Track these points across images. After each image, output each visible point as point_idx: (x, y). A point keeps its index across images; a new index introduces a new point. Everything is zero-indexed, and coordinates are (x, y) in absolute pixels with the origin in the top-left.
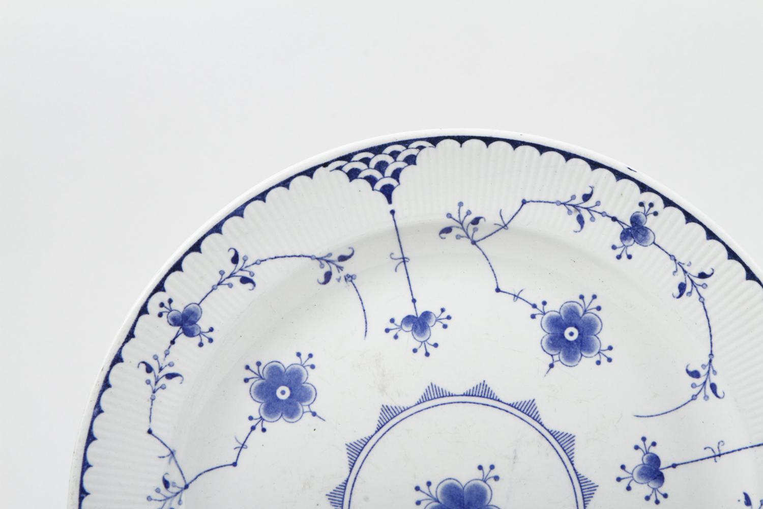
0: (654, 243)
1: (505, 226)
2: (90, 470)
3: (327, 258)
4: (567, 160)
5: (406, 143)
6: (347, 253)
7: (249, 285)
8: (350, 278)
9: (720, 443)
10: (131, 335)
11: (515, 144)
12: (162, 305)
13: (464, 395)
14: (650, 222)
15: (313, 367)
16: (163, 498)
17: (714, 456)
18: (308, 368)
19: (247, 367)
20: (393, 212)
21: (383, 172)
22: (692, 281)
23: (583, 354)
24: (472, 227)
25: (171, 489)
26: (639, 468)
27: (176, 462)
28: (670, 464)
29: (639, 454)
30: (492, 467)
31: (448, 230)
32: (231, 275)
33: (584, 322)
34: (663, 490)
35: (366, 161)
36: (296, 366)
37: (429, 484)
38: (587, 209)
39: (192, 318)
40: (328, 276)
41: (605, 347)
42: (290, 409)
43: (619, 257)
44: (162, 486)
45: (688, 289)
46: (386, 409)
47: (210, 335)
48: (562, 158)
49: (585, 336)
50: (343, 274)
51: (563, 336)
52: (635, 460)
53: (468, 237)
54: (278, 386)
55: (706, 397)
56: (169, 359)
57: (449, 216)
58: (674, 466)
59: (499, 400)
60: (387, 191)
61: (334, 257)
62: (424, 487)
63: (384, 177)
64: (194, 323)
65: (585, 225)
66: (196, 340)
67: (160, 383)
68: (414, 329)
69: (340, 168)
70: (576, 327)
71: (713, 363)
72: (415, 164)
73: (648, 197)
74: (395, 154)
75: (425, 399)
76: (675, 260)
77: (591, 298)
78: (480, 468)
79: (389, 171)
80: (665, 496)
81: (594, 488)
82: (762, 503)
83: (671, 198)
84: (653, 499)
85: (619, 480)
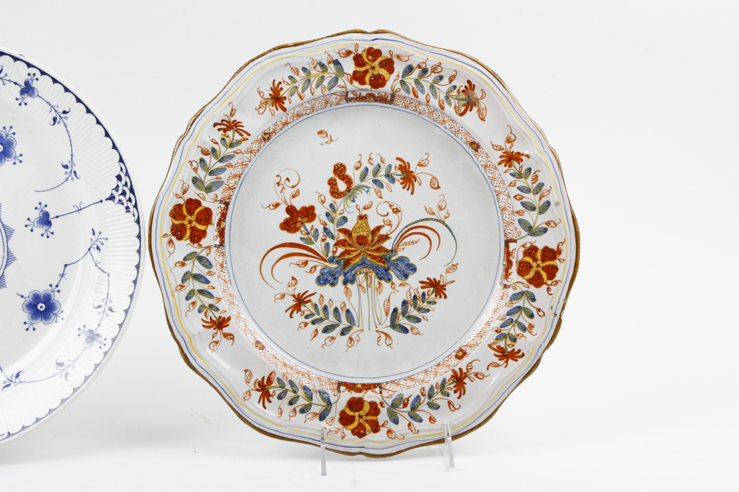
0: (38, 96)
9: (81, 203)
14: (35, 84)
17: (78, 211)
22: (60, 116)
23: (6, 159)
26: (38, 219)
28: (55, 216)
29: (38, 211)
33: (6, 142)
34: (51, 230)
38: (1, 78)
41: (18, 154)
43: (20, 104)
45: (58, 120)
49: (7, 149)
52: (36, 215)
55: (72, 179)
58: (57, 217)
70: (2, 145)
71: (73, 160)
73: (32, 70)
76: (50, 105)
77: (9, 128)
80: (52, 233)
81: (12, 231)
82: (100, 233)
83: (44, 70)
84: (45, 235)
85: (26, 226)
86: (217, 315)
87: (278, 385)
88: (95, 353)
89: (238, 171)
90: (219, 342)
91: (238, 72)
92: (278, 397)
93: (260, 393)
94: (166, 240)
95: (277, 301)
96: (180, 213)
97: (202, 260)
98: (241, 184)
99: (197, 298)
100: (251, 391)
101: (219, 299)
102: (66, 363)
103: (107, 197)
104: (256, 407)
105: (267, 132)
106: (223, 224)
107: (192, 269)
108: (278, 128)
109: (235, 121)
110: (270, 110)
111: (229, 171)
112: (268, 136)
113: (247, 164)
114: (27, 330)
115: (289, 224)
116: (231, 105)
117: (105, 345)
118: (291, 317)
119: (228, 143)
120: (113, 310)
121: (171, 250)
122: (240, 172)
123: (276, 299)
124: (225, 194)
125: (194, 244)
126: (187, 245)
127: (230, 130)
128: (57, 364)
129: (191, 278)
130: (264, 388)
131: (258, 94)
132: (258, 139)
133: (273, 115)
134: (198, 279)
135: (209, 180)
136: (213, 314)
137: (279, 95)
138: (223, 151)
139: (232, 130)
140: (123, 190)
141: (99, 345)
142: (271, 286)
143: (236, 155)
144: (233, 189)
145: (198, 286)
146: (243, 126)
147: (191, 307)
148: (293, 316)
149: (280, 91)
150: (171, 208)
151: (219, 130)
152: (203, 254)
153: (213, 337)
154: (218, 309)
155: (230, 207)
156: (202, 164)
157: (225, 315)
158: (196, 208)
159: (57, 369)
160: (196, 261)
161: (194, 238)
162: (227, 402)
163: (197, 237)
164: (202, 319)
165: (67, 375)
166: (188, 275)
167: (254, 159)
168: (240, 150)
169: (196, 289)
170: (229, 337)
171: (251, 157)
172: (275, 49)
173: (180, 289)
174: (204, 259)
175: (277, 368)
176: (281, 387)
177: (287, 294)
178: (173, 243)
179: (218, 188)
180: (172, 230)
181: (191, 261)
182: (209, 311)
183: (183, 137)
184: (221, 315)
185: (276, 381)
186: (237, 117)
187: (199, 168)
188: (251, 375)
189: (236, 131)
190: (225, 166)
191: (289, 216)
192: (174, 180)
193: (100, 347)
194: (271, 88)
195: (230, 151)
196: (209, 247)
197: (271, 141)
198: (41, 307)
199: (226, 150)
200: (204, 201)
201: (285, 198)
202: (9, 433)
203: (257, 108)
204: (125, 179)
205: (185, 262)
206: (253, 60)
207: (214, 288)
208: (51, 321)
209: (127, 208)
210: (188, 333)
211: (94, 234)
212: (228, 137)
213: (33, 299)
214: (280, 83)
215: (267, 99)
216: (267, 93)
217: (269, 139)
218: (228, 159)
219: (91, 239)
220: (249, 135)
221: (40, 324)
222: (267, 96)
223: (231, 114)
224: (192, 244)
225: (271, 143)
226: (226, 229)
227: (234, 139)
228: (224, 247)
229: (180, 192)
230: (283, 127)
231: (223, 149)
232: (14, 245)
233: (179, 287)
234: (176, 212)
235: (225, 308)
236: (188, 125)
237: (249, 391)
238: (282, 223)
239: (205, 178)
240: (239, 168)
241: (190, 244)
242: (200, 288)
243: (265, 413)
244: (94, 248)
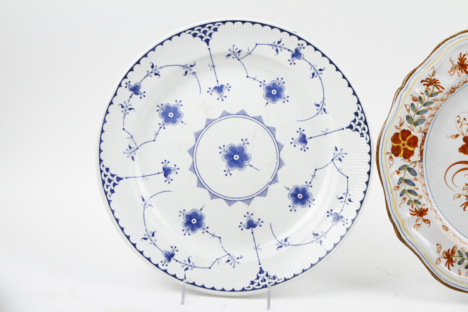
0: (303, 58)
1: (250, 53)
2: (102, 143)
3: (186, 66)
4: (272, 29)
5: (214, 23)
6: (193, 64)
7: (158, 76)
8: (194, 73)
9: (327, 129)
10: (116, 94)
11: (253, 23)
12: (126, 83)
13: (236, 114)
14: (302, 51)
15: (181, 105)
16: (129, 152)
17: (325, 134)
18: (180, 106)
19: (158, 106)
20: (209, 49)
21: (205, 34)
22: (317, 72)
23: (278, 99)
24: (238, 54)
25: (132, 149)
26: (298, 139)
27: (133, 140)
28: (309, 137)
29: (298, 134)
30: (246, 140)
31: (229, 55)
32: (151, 73)
33: (278, 88)
34: (307, 146)
35: (199, 30)
36: (176, 105)
37: (224, 146)
38: (279, 46)
39: (137, 88)
40: (186, 73)
41: (286, 96)
42: (173, 121)
43: (291, 64)
44: (129, 148)
45: (316, 75)
46: (208, 120)
47: (144, 94)
48: (270, 28)
49: (279, 93)
50: (192, 72)
51: (271, 93)
52: (297, 136)
53: (237, 58)
54: (169, 112)
55: (322, 113)
56: (129, 103)
57: (230, 50)
58: (311, 138)
59: (248, 116)
60: (207, 41)
61: (188, 66)
62: (222, 147)
63: (206, 36)
64: (138, 90)
65: (279, 53)
66: (139, 96)
67: (127, 112)
68: (218, 91)
69: (190, 33)
70: (276, 90)
71: (324, 101)
72: (217, 31)
73: (301, 42)
74: (210, 28)
75: (222, 116)
76: (311, 65)
77: (281, 79)
78: (242, 140)
79: (208, 34)
80: (308, 148)
81: (282, 146)
82: (342, 150)
83: (309, 42)
84: (303, 149)
85: (291, 143)
86: (420, 207)
87: (459, 255)
88: (340, 228)
89: (433, 112)
90: (420, 225)
91: (438, 47)
92: (458, 263)
93: (447, 260)
94: (388, 156)
95: (455, 199)
96: (397, 139)
97: (411, 170)
98: (434, 121)
99: (407, 195)
100: (441, 258)
101: (421, 197)
102: (320, 234)
103: (347, 126)
104: (444, 269)
105: (454, 87)
106: (423, 146)
107: (404, 176)
108: (460, 85)
109: (435, 79)
110: (458, 73)
111: (430, 112)
112: (453, 90)
113: (439, 108)
114: (291, 210)
115: (465, 149)
116: (433, 68)
117: (347, 223)
118: (464, 210)
119: (429, 94)
120: (352, 200)
121: (391, 163)
122: (435, 113)
123: (455, 198)
124: (426, 127)
125: (405, 160)
126: (401, 160)
127: (431, 85)
128: (314, 234)
129: (403, 182)
130: (449, 257)
131: (450, 62)
132: (448, 92)
133: (459, 76)
134: (408, 183)
135: (416, 117)
136: (417, 206)
137: (464, 63)
138: (426, 99)
139: (432, 85)
140: (359, 122)
141: (343, 223)
142: (451, 189)
143: (434, 102)
144: (429, 124)
145: (408, 187)
146: (439, 83)
147: (403, 201)
148: (465, 209)
149: (465, 61)
150: (392, 135)
151: (424, 85)
152: (412, 166)
153: (417, 221)
154: (420, 203)
155: (427, 136)
156: (412, 107)
157: (425, 207)
158: (408, 136)
159: (314, 237)
160: (407, 171)
161: (406, 156)
162: (425, 265)
163: (408, 155)
164: (410, 209)
165: (321, 242)
166: (401, 180)
167: (443, 104)
168: (437, 99)
169: (406, 190)
170: (427, 222)
171: (442, 103)
172: (462, 32)
173: (397, 189)
174: (412, 169)
175: (458, 244)
176: (460, 257)
177: (462, 195)
178: (392, 158)
179: (422, 123)
180: (392, 149)
181: (403, 170)
182: (414, 204)
183: (401, 89)
184: (422, 207)
185: (457, 252)
186: (436, 77)
187: (411, 110)
188: (441, 247)
189: (435, 86)
190: (427, 109)
191: (465, 143)
192: (395, 117)
193: (344, 225)
194: (459, 58)
195: (431, 99)
196: (415, 162)
197: (454, 93)
198: (300, 196)
199: (428, 98)
200: (413, 131)
201: (462, 131)
202: (285, 278)
203: (449, 71)
204: (360, 115)
205: (400, 171)
206: (447, 40)
207: (418, 189)
208: (306, 205)
209: (362, 134)
210: (401, 218)
211: (336, 150)
212: (430, 89)
213: (295, 191)
214: (465, 55)
215: (456, 65)
216: (456, 62)
217: (454, 92)
218: (429, 104)
219: (334, 154)
220: (443, 89)
221: (299, 207)
222: (456, 63)
223: (433, 74)
224: (404, 159)
225: (454, 95)
226: (424, 150)
227: (434, 91)
228: (422, 162)
229: (398, 125)
230: (463, 84)
231: (426, 97)
232: (284, 155)
233: (396, 188)
234: (395, 138)
235: (425, 203)
236: (404, 81)
237: (439, 258)
238: (460, 148)
239: (414, 116)
240: (434, 110)
241: (403, 159)
242: (409, 189)
243: (450, 273)
244: (337, 160)
